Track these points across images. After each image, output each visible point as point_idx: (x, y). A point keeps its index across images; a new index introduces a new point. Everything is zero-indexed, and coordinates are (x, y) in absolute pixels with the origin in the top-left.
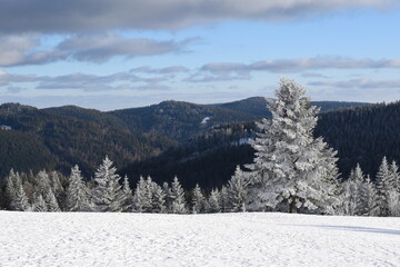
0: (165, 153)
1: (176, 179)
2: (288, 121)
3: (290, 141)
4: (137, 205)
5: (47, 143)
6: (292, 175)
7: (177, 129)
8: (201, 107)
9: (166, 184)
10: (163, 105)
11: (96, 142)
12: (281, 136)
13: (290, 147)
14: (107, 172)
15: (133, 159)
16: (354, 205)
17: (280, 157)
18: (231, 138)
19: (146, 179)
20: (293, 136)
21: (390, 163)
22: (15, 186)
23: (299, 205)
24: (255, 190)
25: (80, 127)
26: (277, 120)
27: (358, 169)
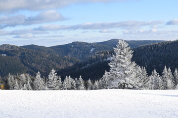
0: (75, 65)
1: (80, 77)
2: (122, 56)
3: (123, 63)
4: (65, 87)
5: (22, 61)
6: (124, 75)
7: (80, 54)
8: (90, 44)
9: (76, 79)
10: (73, 43)
11: (44, 60)
12: (119, 62)
13: (122, 65)
14: (53, 75)
15: (61, 68)
16: (153, 86)
17: (119, 69)
18: (104, 58)
19: (68, 77)
20: (124, 61)
21: (167, 68)
22: (11, 81)
23: (126, 86)
24: (110, 81)
25: (37, 54)
26: (118, 56)
27: (155, 71)
